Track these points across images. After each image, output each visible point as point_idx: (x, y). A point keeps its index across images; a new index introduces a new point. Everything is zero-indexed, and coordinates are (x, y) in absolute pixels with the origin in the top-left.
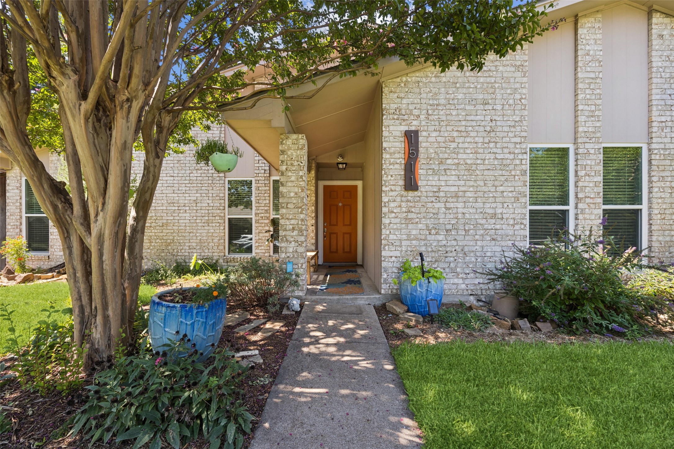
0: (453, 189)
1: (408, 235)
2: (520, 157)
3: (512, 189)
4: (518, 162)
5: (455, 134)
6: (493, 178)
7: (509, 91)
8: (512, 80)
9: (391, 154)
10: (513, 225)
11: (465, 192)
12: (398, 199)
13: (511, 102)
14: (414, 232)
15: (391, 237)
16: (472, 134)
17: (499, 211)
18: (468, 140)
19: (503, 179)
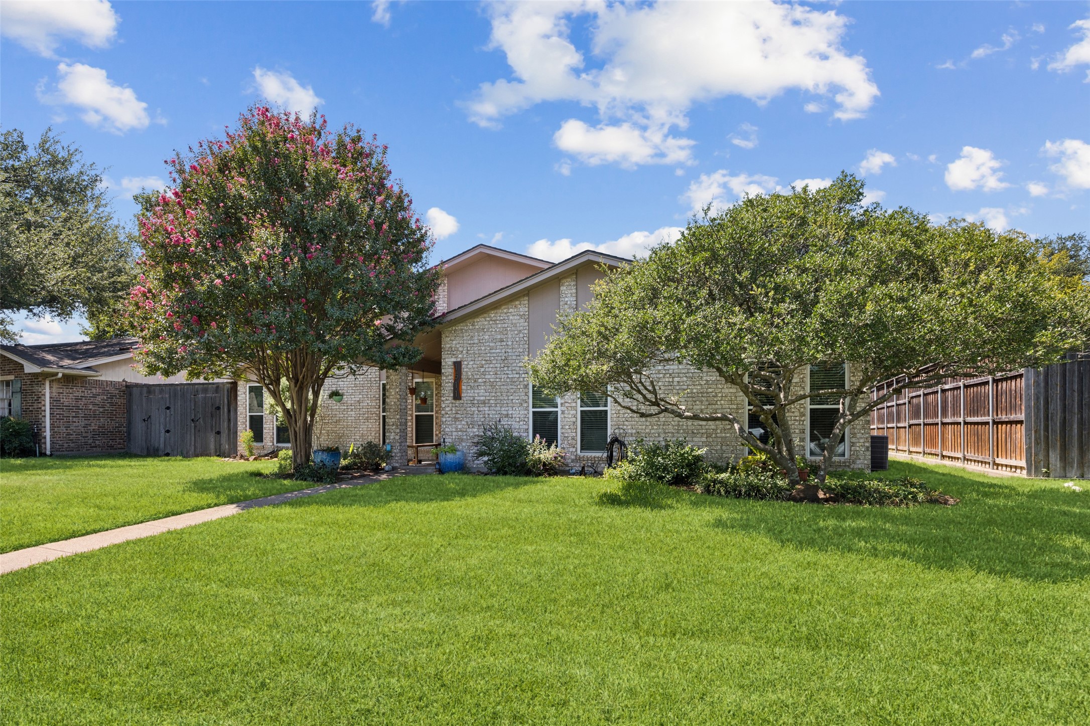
0: (482, 398)
1: (456, 428)
2: (523, 375)
3: (518, 398)
4: (522, 380)
5: (484, 362)
6: (506, 391)
7: (516, 332)
8: (518, 325)
9: (446, 376)
10: (519, 422)
11: (489, 400)
12: (451, 405)
13: (517, 339)
14: (459, 427)
15: (447, 429)
16: (494, 362)
17: (510, 412)
18: (491, 366)
19: (512, 391)
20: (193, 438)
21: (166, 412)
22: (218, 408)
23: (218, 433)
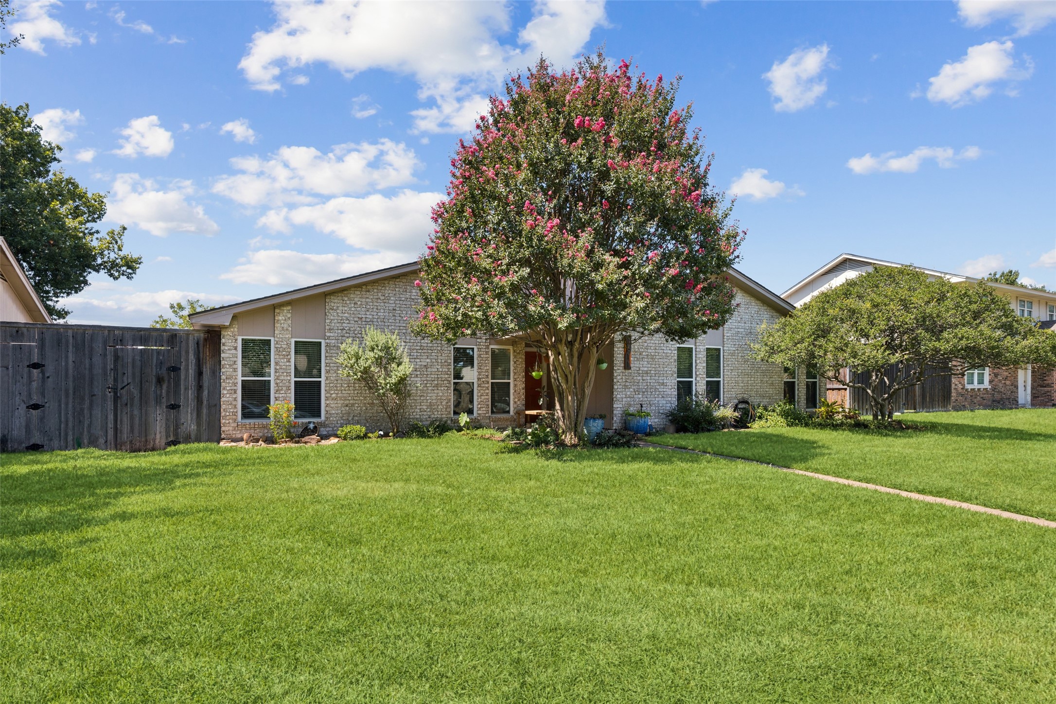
0: (646, 369)
1: (626, 395)
2: (674, 352)
3: (670, 369)
6: (662, 363)
9: (618, 348)
10: (670, 389)
11: (651, 371)
12: (621, 374)
14: (628, 393)
15: (618, 396)
17: (665, 381)
18: (652, 342)
19: (666, 363)
20: (111, 417)
21: (30, 373)
22: (175, 369)
23: (174, 407)
